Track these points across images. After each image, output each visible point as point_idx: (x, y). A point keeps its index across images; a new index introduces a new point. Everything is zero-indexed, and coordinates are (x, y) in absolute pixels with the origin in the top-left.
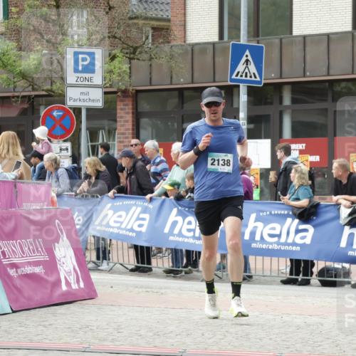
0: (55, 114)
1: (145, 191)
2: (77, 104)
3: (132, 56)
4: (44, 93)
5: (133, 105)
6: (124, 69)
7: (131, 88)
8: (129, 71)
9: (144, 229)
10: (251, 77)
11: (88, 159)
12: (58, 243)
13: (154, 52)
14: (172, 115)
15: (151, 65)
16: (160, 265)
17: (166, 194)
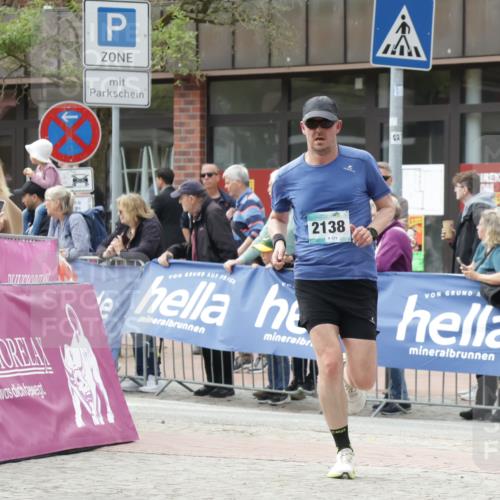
0: (65, 117)
1: (222, 255)
2: (104, 101)
3: (201, 16)
4: (45, 80)
5: (202, 102)
6: (187, 39)
7: (198, 74)
8: (194, 42)
9: (219, 321)
10: (410, 54)
11: (124, 198)
12: (69, 344)
13: (240, 9)
14: (271, 122)
15: (233, 33)
16: (248, 384)
17: (259, 260)
